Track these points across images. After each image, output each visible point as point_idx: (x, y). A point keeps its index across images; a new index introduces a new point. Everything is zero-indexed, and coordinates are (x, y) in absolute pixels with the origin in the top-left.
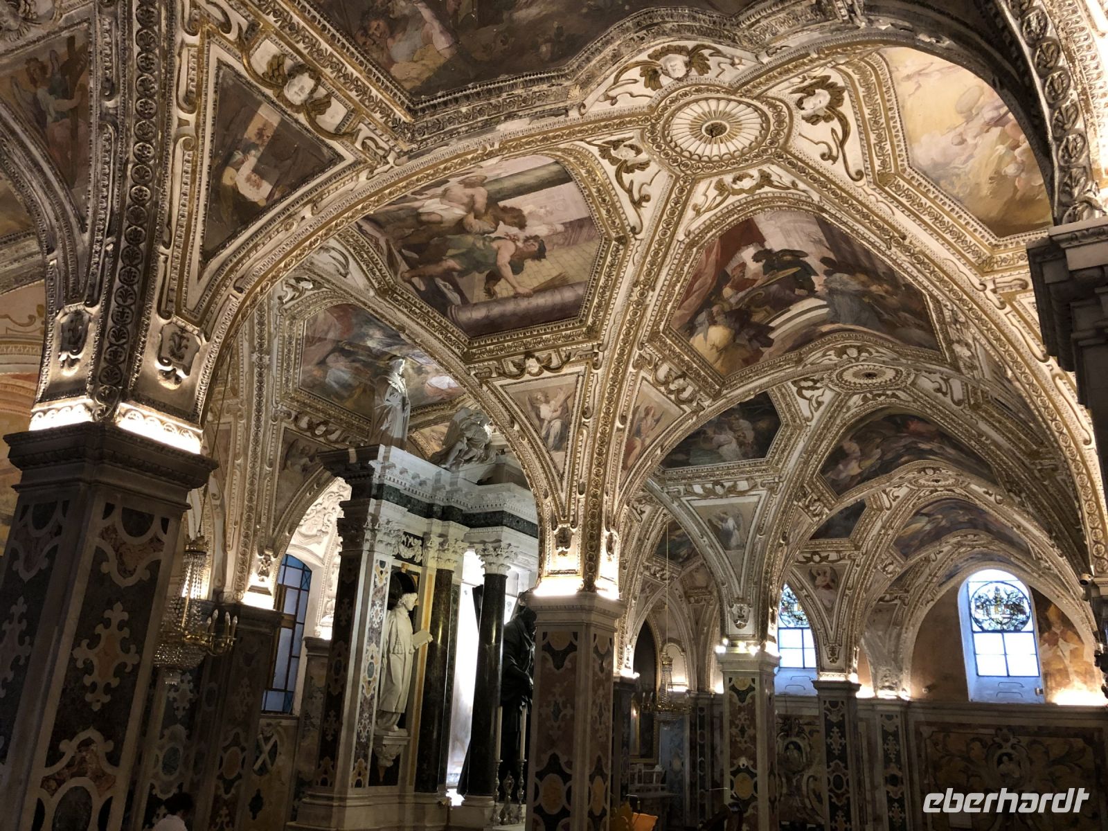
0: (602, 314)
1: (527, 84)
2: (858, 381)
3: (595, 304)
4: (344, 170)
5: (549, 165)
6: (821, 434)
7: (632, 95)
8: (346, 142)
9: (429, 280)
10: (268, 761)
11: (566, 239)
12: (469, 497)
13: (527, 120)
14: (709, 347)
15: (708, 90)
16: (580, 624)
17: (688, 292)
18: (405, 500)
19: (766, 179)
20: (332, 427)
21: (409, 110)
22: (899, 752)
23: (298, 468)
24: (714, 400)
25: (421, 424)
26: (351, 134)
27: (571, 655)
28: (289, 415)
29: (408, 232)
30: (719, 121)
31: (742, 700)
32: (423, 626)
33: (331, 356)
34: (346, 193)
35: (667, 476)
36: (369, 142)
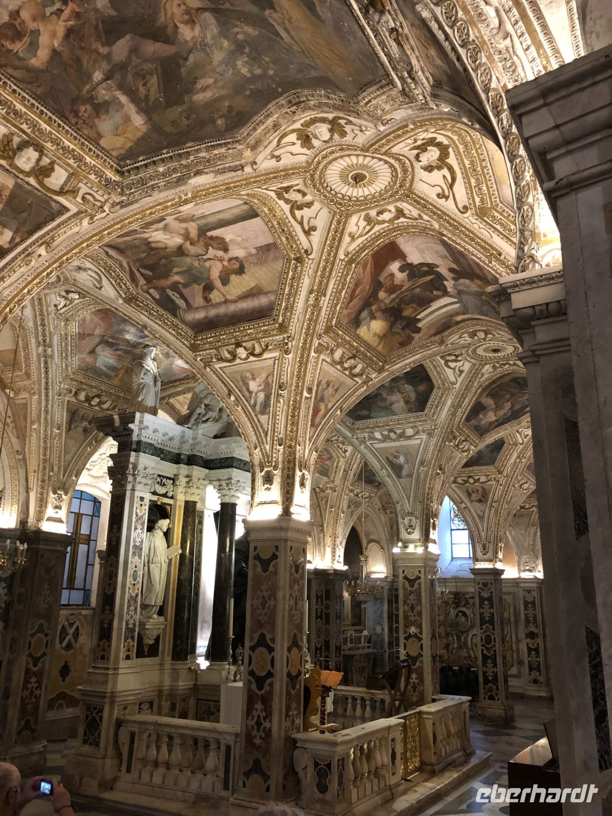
0: (288, 314)
1: (208, 149)
2: (487, 355)
3: (283, 307)
4: (69, 218)
5: (240, 205)
6: (463, 394)
7: (292, 154)
8: (69, 198)
9: (162, 290)
10: (73, 641)
11: (259, 259)
12: (208, 448)
13: (212, 175)
14: (372, 335)
15: (348, 149)
16: (280, 540)
17: (352, 297)
18: (159, 452)
19: (400, 213)
20: (104, 399)
21: (117, 171)
22: (535, 615)
23: (80, 429)
24: (379, 373)
25: (172, 394)
26: (73, 192)
27: (274, 562)
28: (70, 391)
29: (143, 255)
30: (360, 171)
31: (412, 586)
32: (175, 542)
33: (99, 347)
34: (73, 235)
35: (356, 427)
36: (88, 197)
